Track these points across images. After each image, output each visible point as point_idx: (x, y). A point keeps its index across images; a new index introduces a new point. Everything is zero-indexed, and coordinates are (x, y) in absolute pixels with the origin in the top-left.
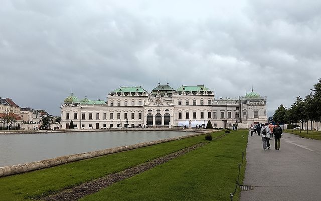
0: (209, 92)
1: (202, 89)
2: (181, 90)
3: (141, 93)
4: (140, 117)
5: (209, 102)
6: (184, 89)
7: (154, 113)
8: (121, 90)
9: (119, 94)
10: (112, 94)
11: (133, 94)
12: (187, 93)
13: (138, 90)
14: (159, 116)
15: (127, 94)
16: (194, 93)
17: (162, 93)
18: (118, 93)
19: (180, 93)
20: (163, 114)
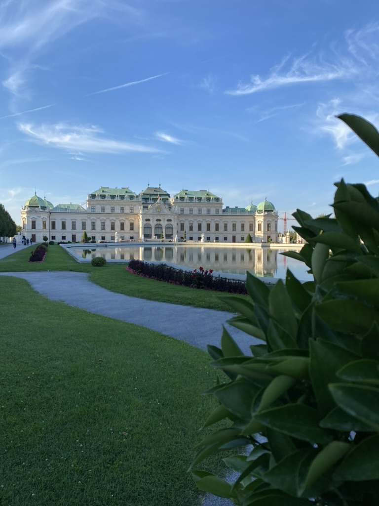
0: (217, 199)
1: (207, 194)
2: (183, 195)
3: (132, 197)
4: (132, 229)
5: (217, 211)
6: (186, 194)
7: (153, 223)
8: (103, 191)
9: (103, 197)
10: (93, 196)
11: (122, 197)
12: (191, 199)
13: (127, 192)
14: (159, 227)
15: (113, 197)
16: (200, 199)
17: (155, 197)
18: (100, 195)
19: (182, 198)
20: (164, 223)
